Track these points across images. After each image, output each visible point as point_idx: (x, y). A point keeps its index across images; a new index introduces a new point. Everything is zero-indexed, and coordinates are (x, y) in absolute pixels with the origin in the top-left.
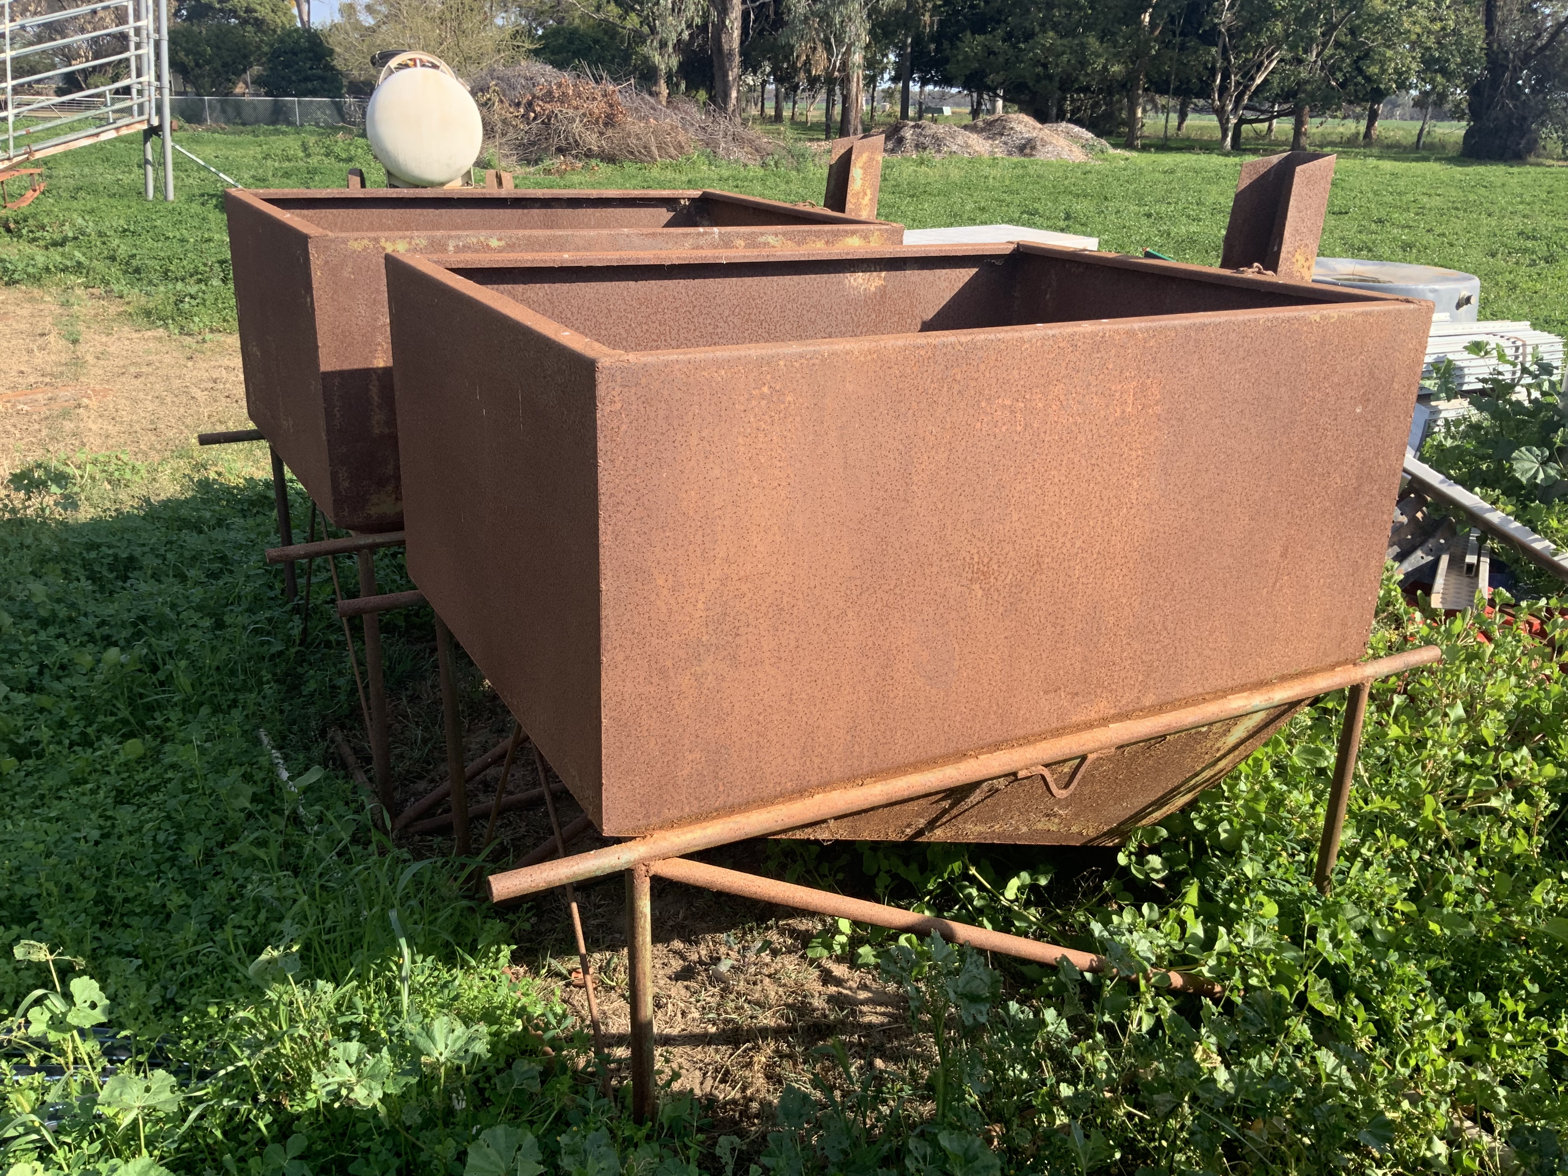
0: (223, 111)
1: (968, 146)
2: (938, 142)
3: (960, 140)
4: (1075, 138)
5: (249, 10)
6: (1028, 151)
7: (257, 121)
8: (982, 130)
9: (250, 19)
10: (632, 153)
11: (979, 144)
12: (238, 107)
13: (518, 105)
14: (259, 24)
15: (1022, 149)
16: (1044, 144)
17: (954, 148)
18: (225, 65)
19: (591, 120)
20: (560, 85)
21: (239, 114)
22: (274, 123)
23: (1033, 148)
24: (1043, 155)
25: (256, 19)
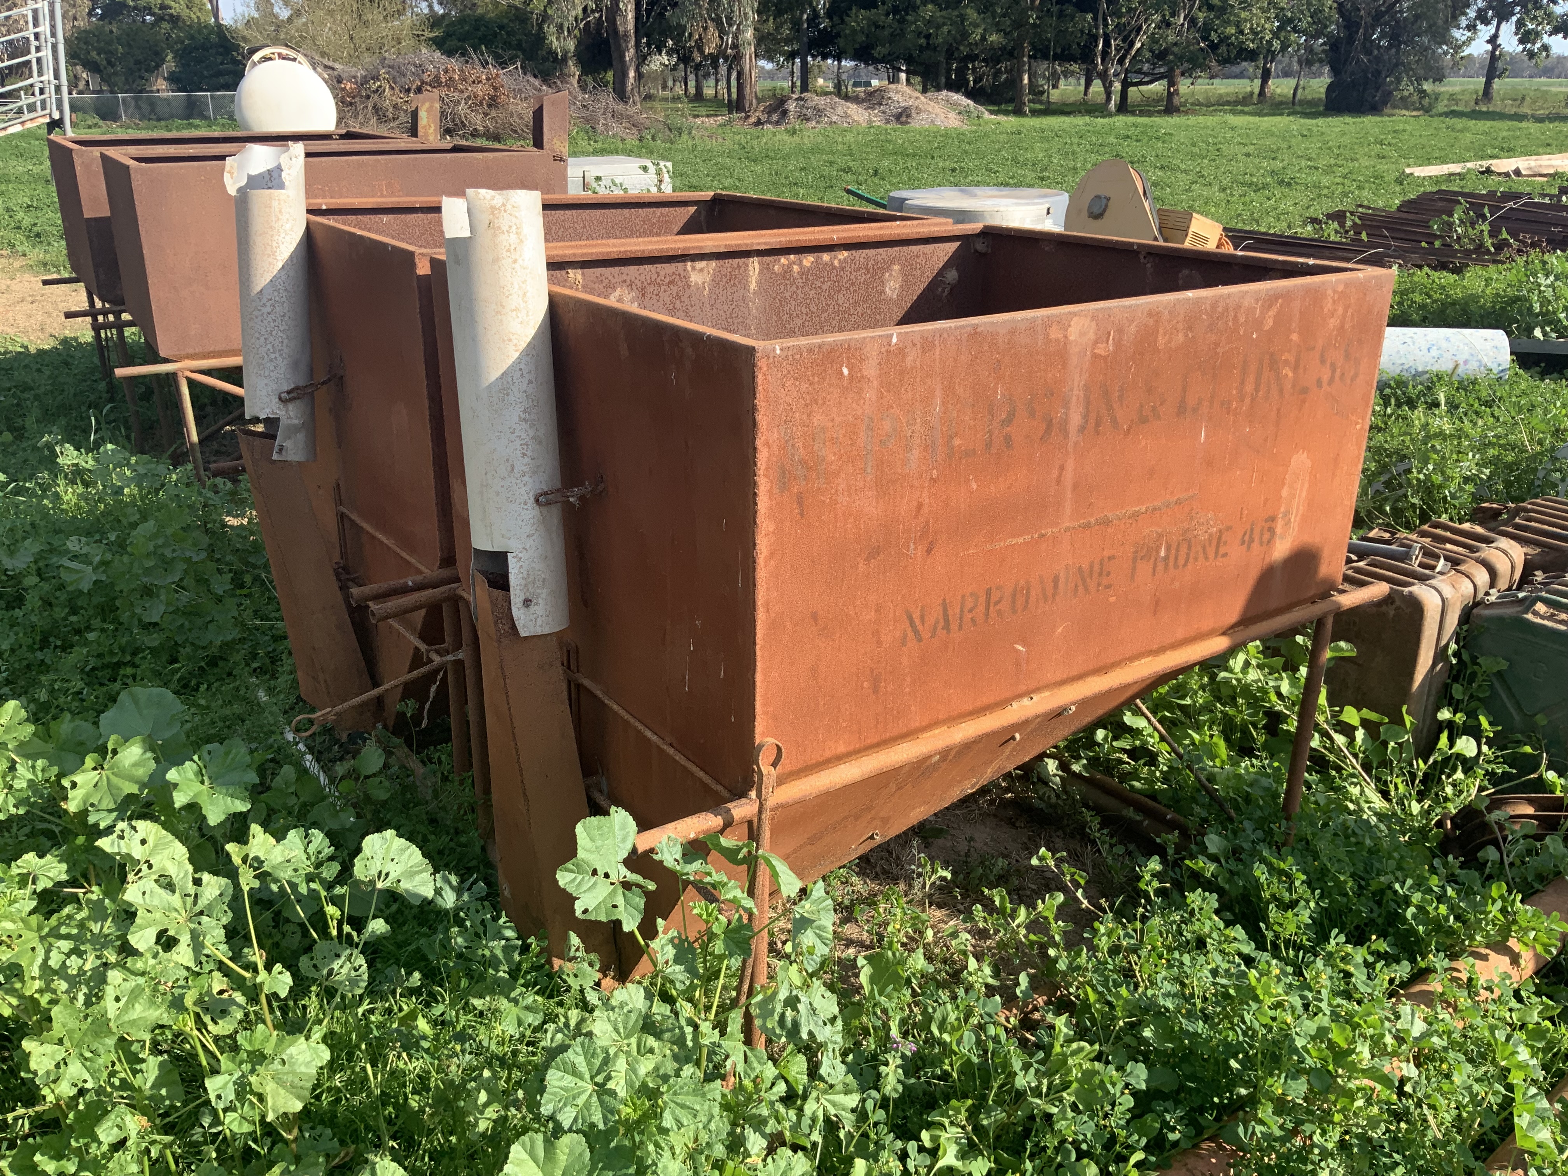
0: (138, 107)
1: (847, 116)
2: (819, 112)
3: (840, 111)
4: (954, 105)
5: (163, 7)
6: (904, 119)
7: (172, 116)
8: (864, 101)
9: (165, 16)
10: (515, 132)
11: (858, 114)
12: (153, 103)
13: (408, 91)
14: (175, 20)
15: (898, 117)
16: (919, 111)
17: (834, 118)
18: (137, 62)
19: (476, 103)
20: (446, 71)
21: (153, 110)
22: (188, 118)
23: (909, 116)
24: (917, 123)
25: (171, 15)
